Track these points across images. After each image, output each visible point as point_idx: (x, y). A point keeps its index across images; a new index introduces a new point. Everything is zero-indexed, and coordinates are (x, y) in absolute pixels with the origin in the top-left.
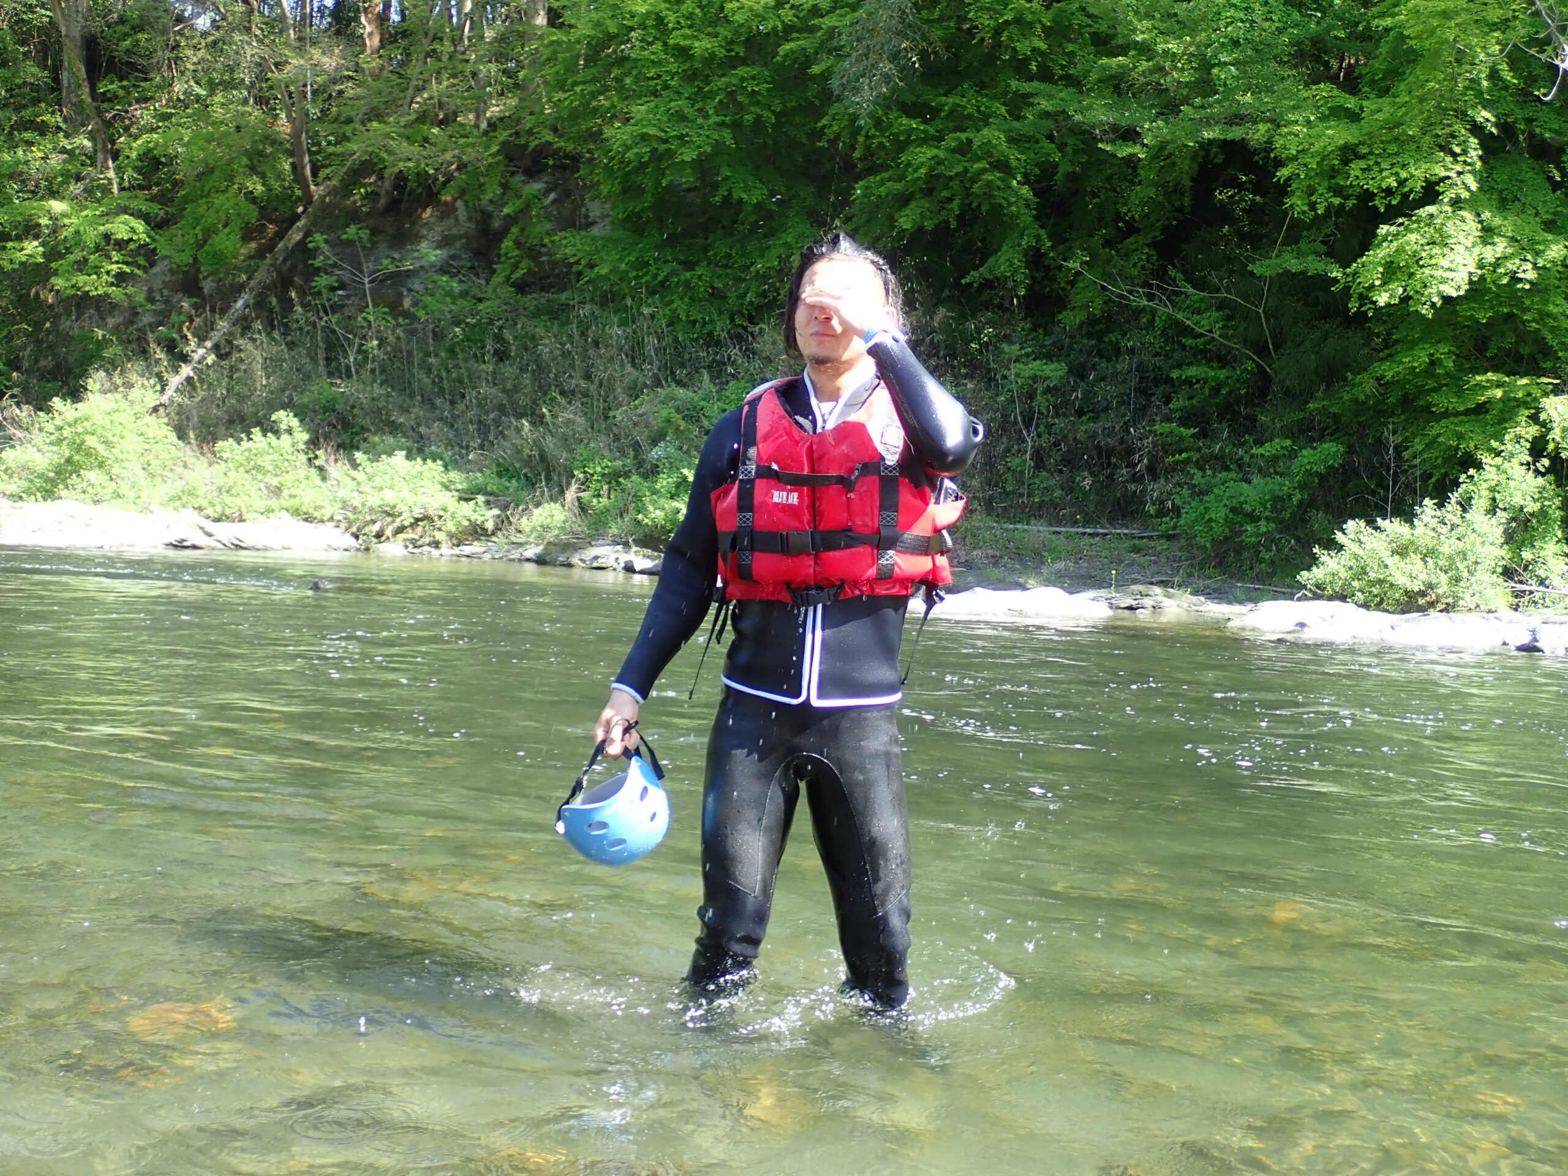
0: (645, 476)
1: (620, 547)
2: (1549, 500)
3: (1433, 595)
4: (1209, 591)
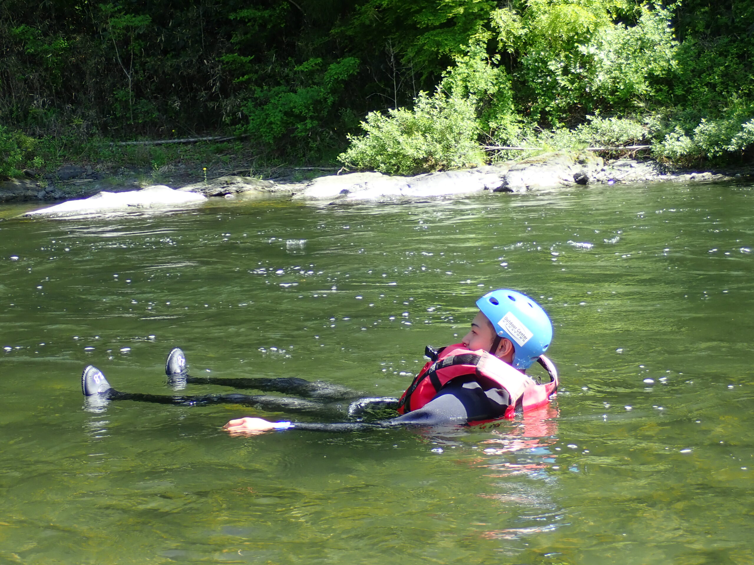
2: (503, 84)
3: (433, 160)
4: (275, 175)
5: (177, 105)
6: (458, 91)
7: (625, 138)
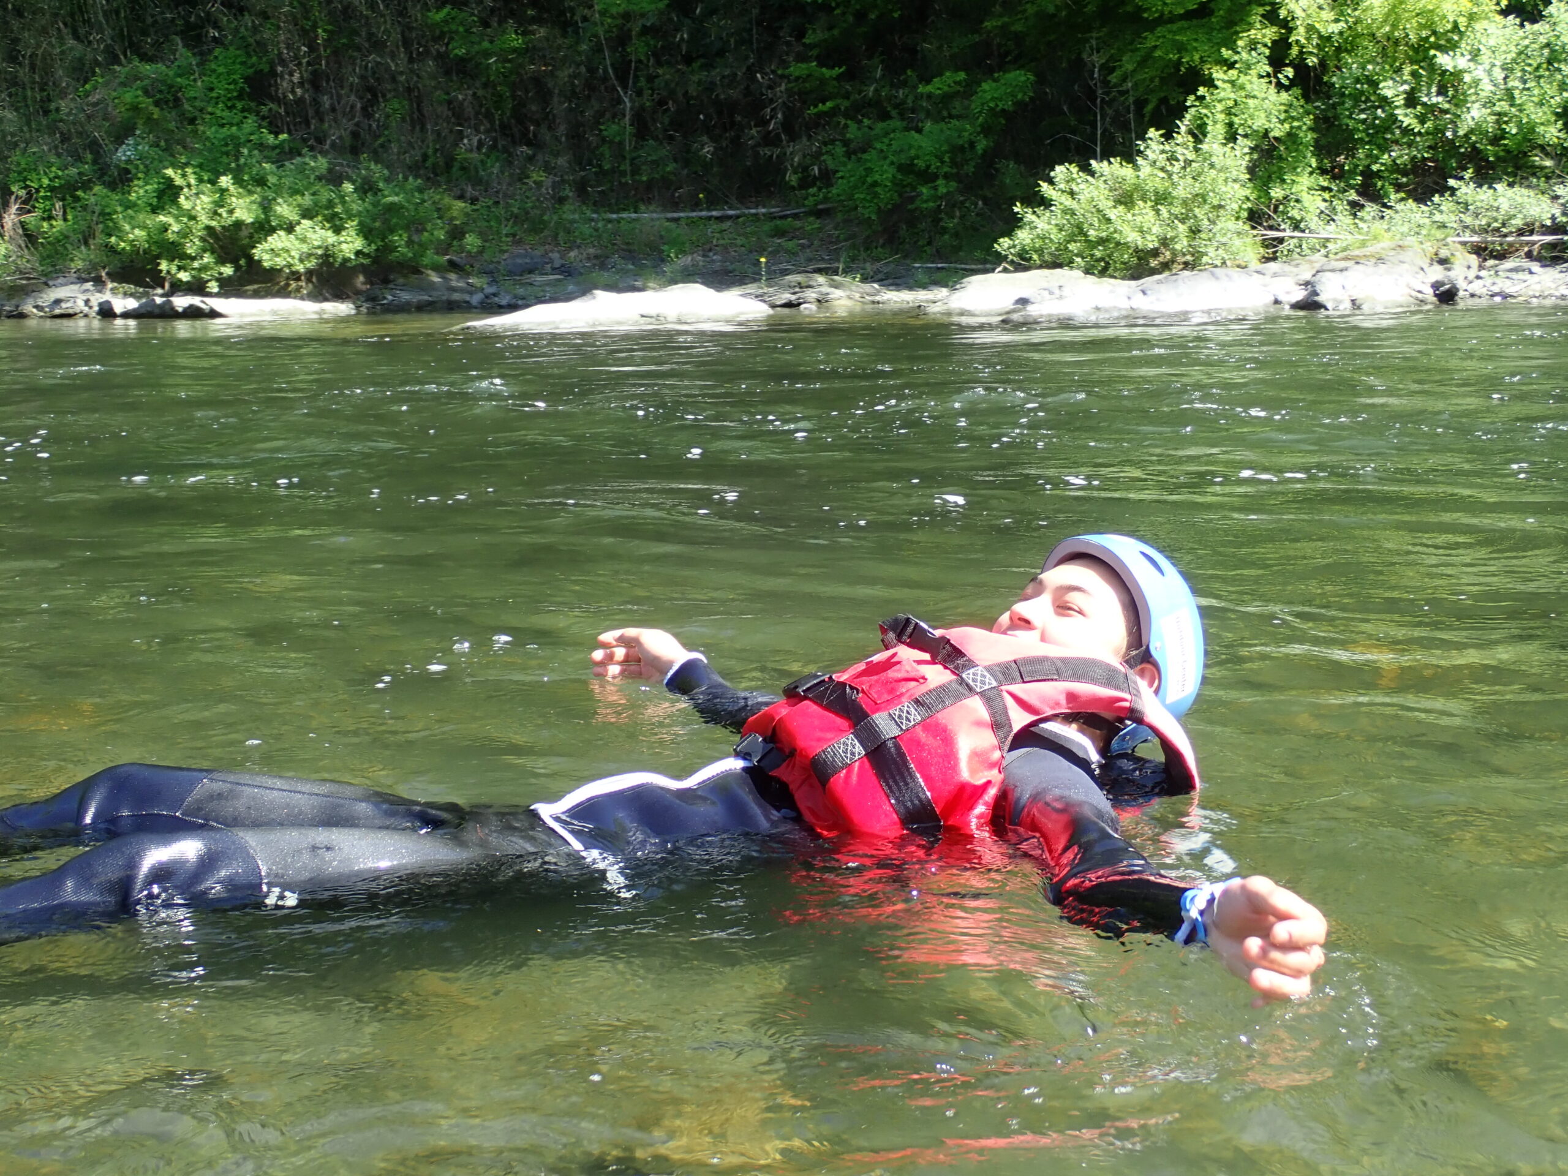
0: (112, 186)
1: (89, 285)
2: (1298, 119)
3: (1168, 253)
4: (880, 276)
5: (707, 150)
6: (1216, 130)
7: (1518, 222)
